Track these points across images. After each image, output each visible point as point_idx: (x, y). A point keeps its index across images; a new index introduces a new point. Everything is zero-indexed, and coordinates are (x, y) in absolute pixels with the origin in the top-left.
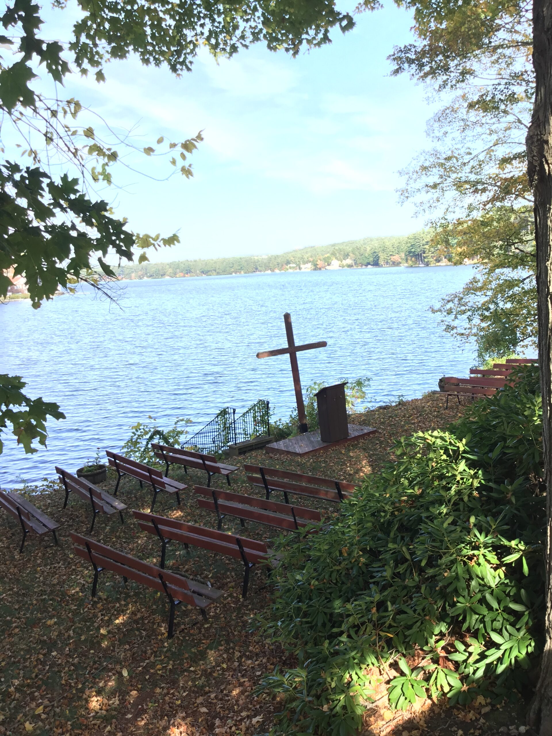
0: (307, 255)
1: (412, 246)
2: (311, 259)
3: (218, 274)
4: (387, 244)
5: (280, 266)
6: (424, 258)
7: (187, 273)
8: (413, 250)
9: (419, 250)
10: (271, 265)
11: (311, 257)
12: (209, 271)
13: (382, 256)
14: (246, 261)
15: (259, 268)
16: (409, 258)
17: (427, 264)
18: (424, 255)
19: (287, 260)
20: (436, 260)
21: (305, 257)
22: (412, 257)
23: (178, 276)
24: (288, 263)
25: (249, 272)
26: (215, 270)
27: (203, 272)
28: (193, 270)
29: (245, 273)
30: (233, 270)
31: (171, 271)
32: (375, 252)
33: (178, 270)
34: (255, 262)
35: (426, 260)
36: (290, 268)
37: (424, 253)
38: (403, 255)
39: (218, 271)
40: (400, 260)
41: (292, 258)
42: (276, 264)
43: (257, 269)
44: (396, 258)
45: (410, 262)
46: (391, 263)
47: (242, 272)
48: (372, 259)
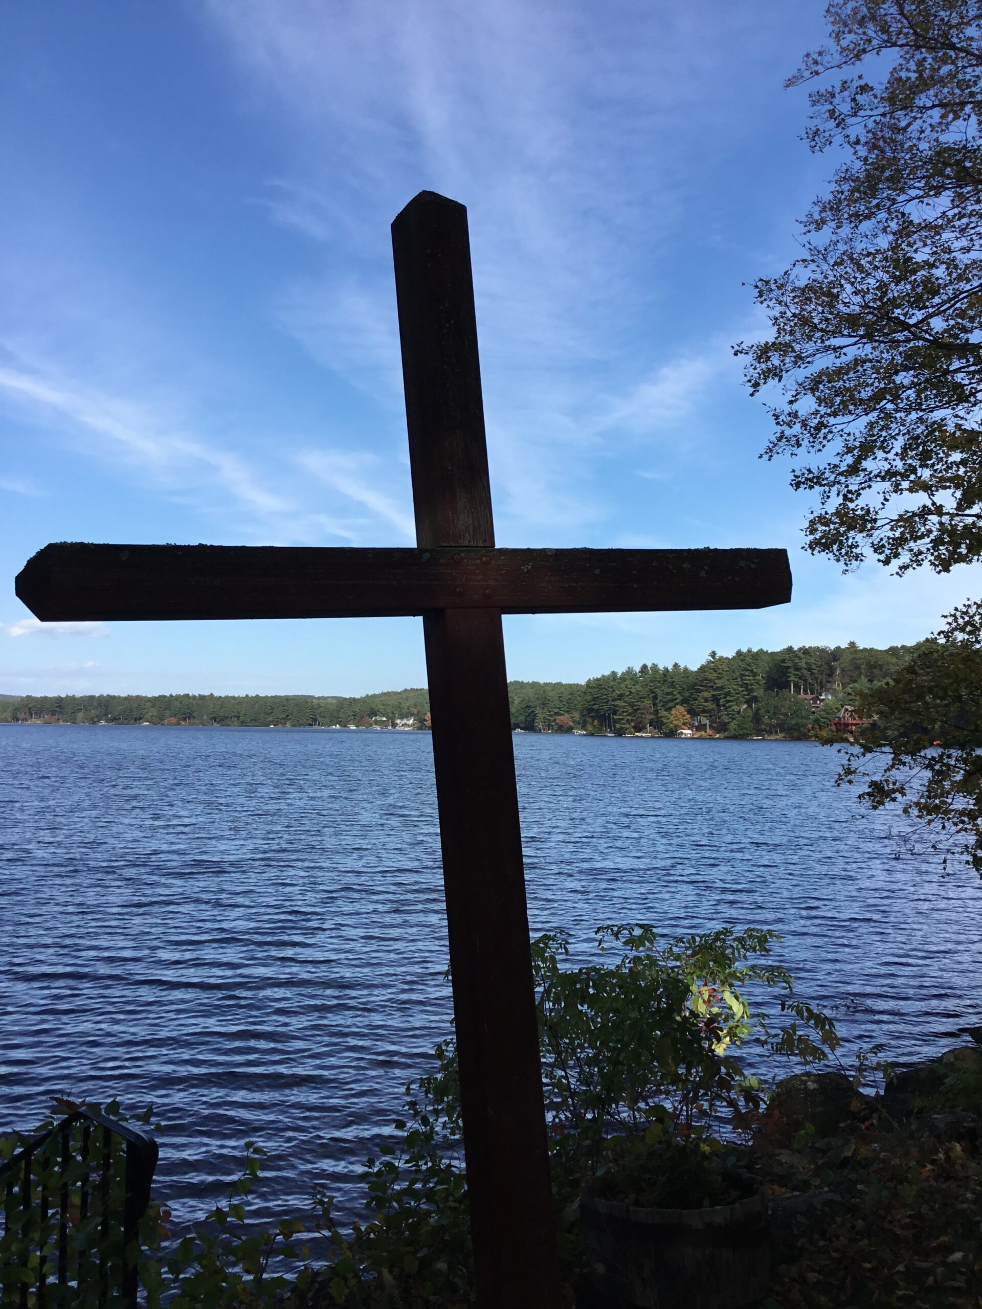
0: (408, 704)
1: (594, 699)
2: (415, 711)
3: (243, 723)
4: (551, 694)
5: (358, 718)
6: (615, 721)
7: (185, 719)
8: (596, 707)
9: (605, 708)
10: (341, 715)
11: (415, 706)
12: (227, 718)
13: (541, 714)
14: (297, 705)
15: (320, 719)
16: (589, 720)
17: (620, 733)
18: (615, 717)
19: (372, 709)
20: (634, 727)
21: (405, 705)
22: (593, 718)
23: (166, 722)
24: (373, 713)
25: (300, 725)
26: (238, 718)
27: (215, 719)
28: (195, 714)
29: (294, 726)
30: (271, 719)
31: (155, 713)
32: (528, 707)
33: (168, 712)
34: (312, 708)
35: (618, 726)
36: (376, 722)
37: (615, 713)
38: (577, 715)
39: (242, 718)
40: (571, 724)
41: (380, 706)
42: (351, 713)
43: (315, 720)
44: (565, 719)
45: (590, 728)
46: (556, 727)
47: (288, 725)
48: (522, 718)
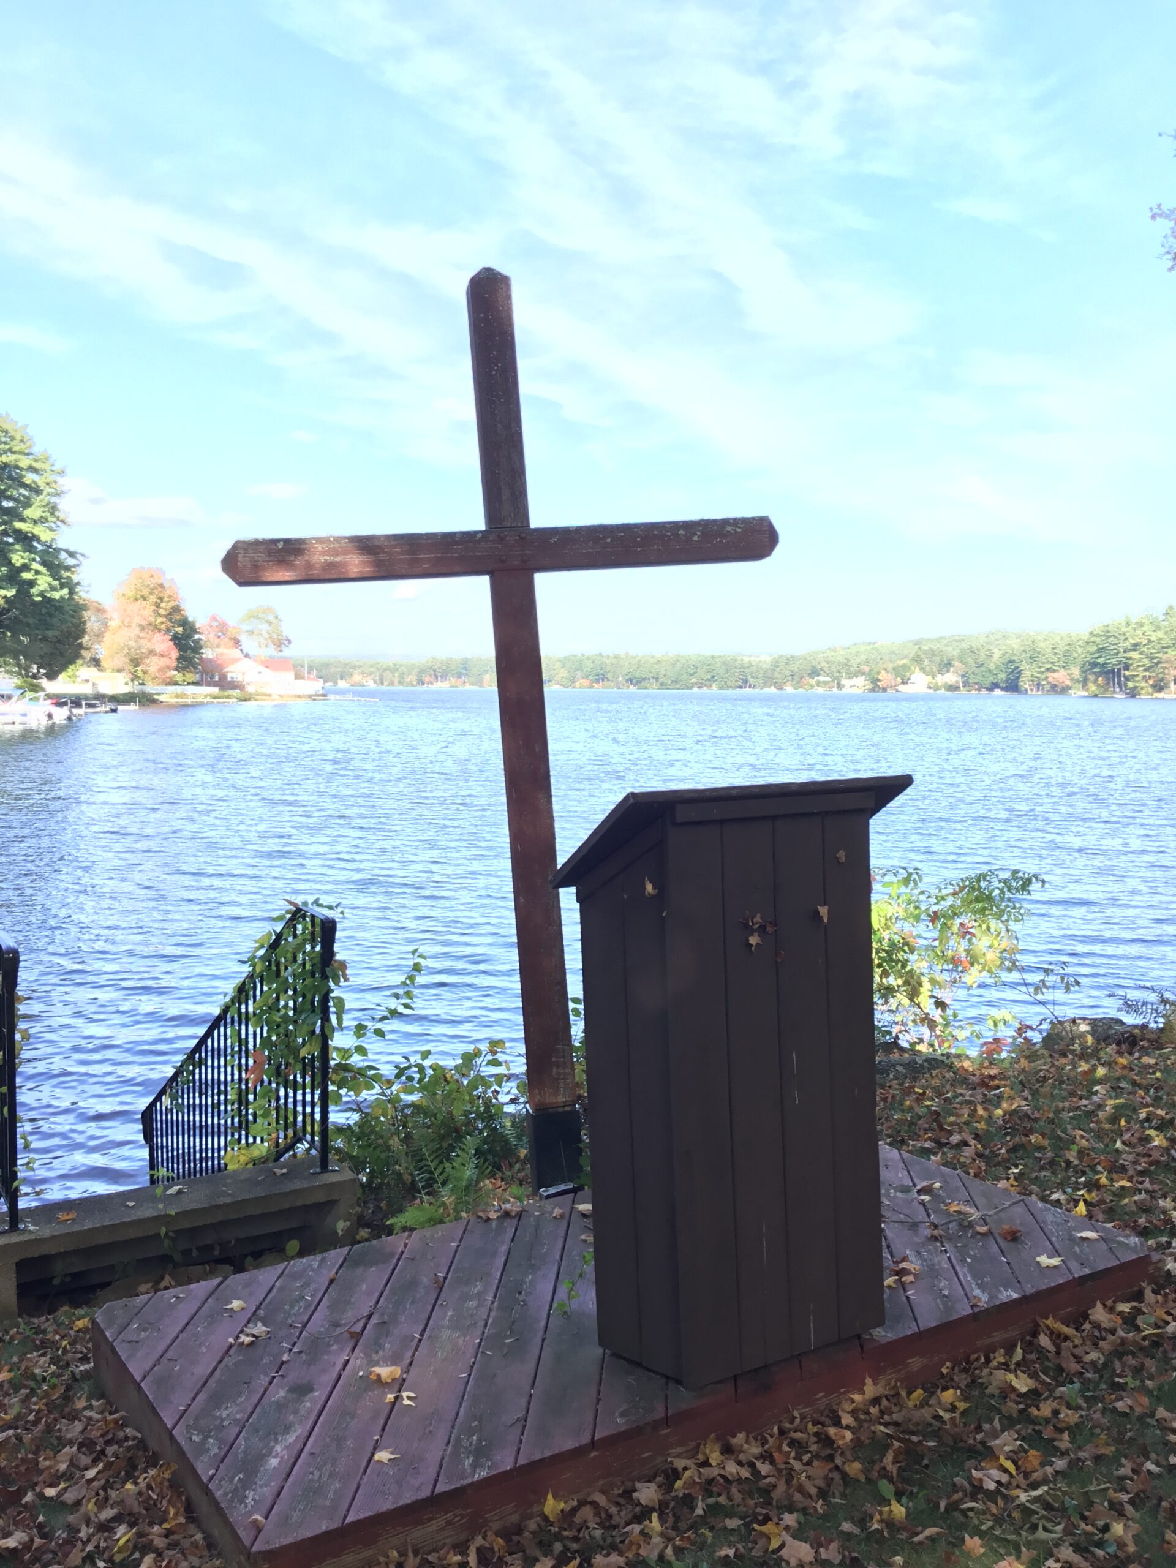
0: (858, 660)
1: (1099, 650)
2: (866, 669)
3: (663, 685)
4: (1042, 645)
5: (797, 678)
6: (1127, 679)
7: (597, 681)
8: (1101, 660)
9: (1114, 661)
10: (776, 675)
11: (867, 662)
12: (644, 679)
13: (1028, 672)
14: (724, 663)
15: (751, 680)
16: (1092, 677)
17: (1133, 694)
18: (1127, 673)
19: (813, 667)
20: (1153, 686)
21: (854, 662)
22: (1098, 674)
23: (577, 684)
24: (814, 673)
25: (728, 688)
26: (657, 679)
27: (631, 681)
28: (609, 676)
29: (721, 688)
30: (694, 680)
31: (565, 675)
32: (1011, 661)
33: (579, 673)
34: (742, 667)
35: (1130, 684)
36: (818, 684)
37: (1127, 668)
38: (1076, 672)
39: (661, 680)
40: (1068, 683)
41: (824, 664)
42: (788, 673)
43: (746, 681)
44: (1060, 676)
45: (1093, 688)
46: (1047, 687)
47: (714, 687)
48: (1002, 676)
